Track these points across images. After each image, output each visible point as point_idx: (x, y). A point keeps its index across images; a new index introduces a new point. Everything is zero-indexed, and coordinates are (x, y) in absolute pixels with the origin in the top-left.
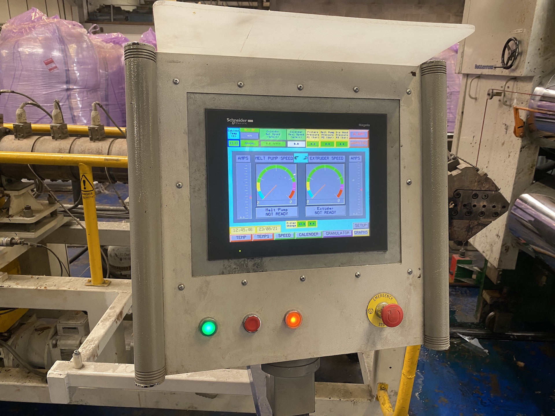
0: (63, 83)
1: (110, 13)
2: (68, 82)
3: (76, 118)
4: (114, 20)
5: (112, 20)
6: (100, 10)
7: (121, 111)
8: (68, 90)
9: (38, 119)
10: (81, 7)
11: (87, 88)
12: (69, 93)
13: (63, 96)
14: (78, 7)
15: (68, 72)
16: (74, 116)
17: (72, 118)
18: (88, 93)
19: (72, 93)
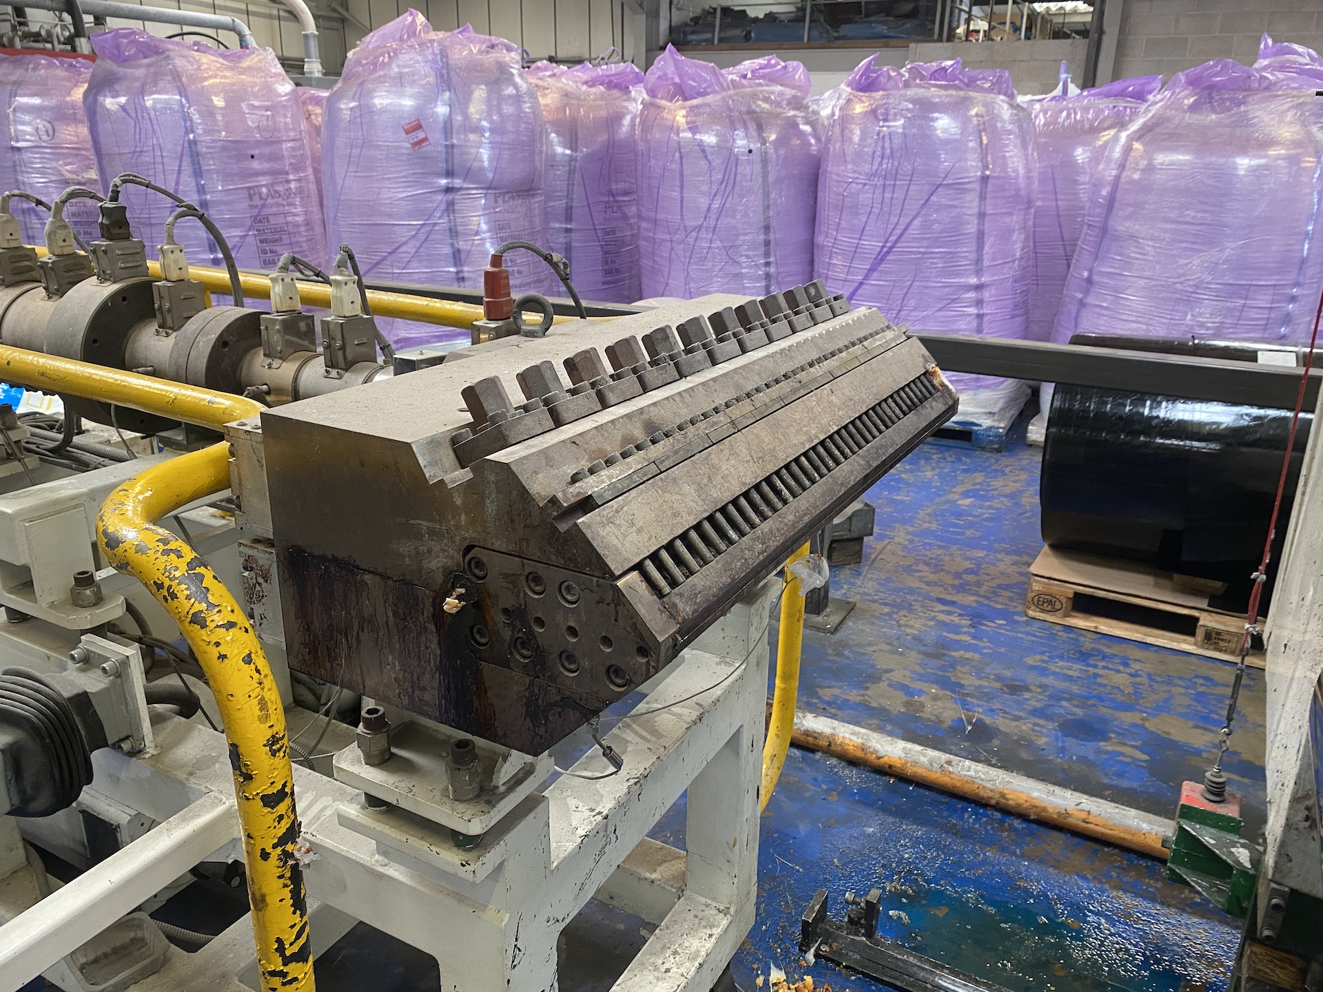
0: (439, 175)
1: (714, 26)
2: (449, 174)
3: (463, 256)
4: (721, 40)
5: (716, 41)
6: (696, 20)
7: (601, 246)
8: (448, 190)
9: (386, 254)
10: (653, 15)
11: (495, 189)
12: (450, 196)
13: (435, 205)
14: (647, 16)
15: (450, 150)
16: (459, 251)
17: (454, 253)
18: (500, 200)
19: (457, 197)
